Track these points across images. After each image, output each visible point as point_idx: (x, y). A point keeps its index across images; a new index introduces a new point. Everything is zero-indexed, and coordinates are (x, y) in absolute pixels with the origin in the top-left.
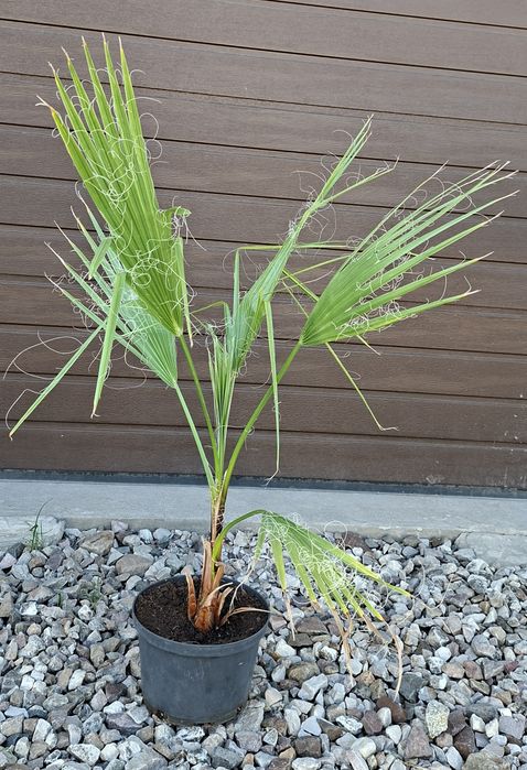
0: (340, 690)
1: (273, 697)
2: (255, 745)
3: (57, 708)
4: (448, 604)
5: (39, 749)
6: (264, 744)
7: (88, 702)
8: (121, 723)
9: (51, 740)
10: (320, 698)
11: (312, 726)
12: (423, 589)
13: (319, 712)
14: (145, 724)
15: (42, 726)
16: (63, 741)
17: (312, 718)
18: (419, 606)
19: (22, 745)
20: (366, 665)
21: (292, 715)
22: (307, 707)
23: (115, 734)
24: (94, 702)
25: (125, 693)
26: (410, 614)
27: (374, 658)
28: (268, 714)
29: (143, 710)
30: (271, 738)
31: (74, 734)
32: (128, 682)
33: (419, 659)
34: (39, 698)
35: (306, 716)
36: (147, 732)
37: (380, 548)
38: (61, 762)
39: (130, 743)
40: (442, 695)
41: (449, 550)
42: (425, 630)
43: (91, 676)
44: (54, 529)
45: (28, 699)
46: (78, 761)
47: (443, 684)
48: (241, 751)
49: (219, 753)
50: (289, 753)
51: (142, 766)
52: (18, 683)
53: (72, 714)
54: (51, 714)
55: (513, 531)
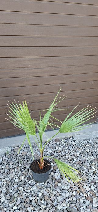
1: (52, 174)
2: (52, 183)
3: (22, 184)
4: (74, 150)
5: (21, 192)
6: (53, 182)
7: (26, 181)
8: (32, 184)
9: (22, 190)
10: (59, 172)
11: (59, 177)
12: (70, 148)
13: (59, 174)
14: (36, 184)
15: (20, 188)
16: (24, 190)
17: (59, 176)
18: (70, 152)
19: (19, 192)
21: (56, 176)
22: (57, 174)
23: (31, 186)
24: (27, 181)
25: (31, 179)
26: (69, 153)
28: (52, 177)
29: (34, 181)
30: (54, 181)
31: (26, 188)
32: (31, 176)
33: (72, 162)
34: (18, 183)
35: (57, 176)
36: (36, 185)
37: (62, 141)
38: (25, 193)
39: (35, 188)
40: (76, 167)
41: (72, 139)
42: (71, 156)
43: (25, 177)
44: (9, 149)
45: (16, 183)
46: (27, 192)
47: (76, 165)
48: (50, 185)
49: (47, 186)
50: (57, 183)
51: (37, 191)
52: (14, 181)
53: (24, 185)
54: (21, 185)
55: (81, 133)
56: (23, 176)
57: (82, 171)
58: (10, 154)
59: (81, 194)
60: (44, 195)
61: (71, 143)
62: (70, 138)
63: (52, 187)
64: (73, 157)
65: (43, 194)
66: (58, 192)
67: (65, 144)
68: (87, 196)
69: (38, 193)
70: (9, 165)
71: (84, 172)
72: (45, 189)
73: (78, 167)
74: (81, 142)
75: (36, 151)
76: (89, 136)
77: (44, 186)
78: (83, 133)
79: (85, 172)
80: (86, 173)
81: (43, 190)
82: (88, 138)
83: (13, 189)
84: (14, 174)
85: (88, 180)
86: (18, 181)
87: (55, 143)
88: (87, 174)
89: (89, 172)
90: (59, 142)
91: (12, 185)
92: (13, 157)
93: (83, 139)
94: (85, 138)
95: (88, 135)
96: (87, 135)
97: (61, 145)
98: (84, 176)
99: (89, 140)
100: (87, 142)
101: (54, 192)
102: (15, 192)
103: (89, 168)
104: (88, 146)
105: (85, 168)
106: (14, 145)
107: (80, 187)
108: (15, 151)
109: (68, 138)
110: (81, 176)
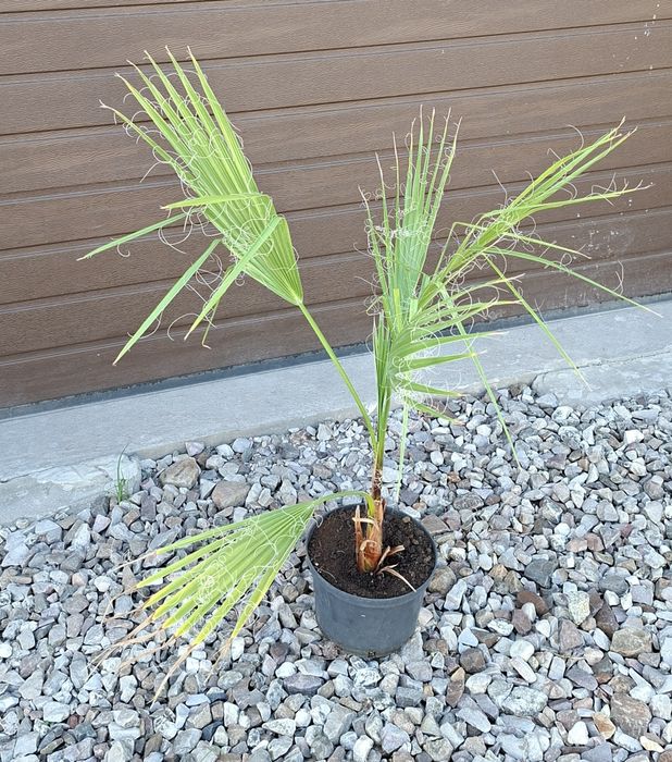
0: (481, 592)
1: (425, 617)
2: (427, 675)
3: (235, 686)
4: (549, 469)
5: (237, 733)
6: (434, 669)
7: (258, 669)
8: (300, 685)
9: (245, 721)
10: (466, 607)
11: (469, 638)
12: (521, 456)
13: (470, 620)
14: (325, 682)
15: (230, 710)
16: (256, 719)
18: (523, 477)
19: (220, 735)
20: (495, 557)
21: (447, 632)
22: (457, 618)
23: (298, 699)
24: (265, 669)
25: (290, 652)
26: (517, 489)
27: (500, 548)
28: (426, 637)
30: (439, 661)
31: (265, 711)
32: (287, 637)
33: (541, 540)
34: (212, 678)
35: (461, 626)
36: (327, 688)
37: (462, 411)
38: (265, 743)
39: (321, 707)
40: (573, 574)
41: (531, 399)
42: (536, 503)
43: (250, 641)
44: (131, 471)
45: (201, 683)
46: (276, 736)
47: (571, 562)
48: (419, 685)
49: (401, 693)
50: (460, 674)
51: (339, 726)
52: (184, 668)
53: (251, 689)
54: (233, 693)
55: (585, 362)
57: (612, 599)
58: (136, 498)
59: (622, 739)
60: (387, 748)
61: (523, 421)
62: (514, 393)
63: (431, 701)
64: (550, 511)
65: (377, 746)
66: (472, 732)
67: (484, 430)
68: (661, 750)
69: (346, 739)
70: (137, 569)
71: (627, 603)
72: (387, 713)
73: (589, 570)
74: (592, 415)
75: (303, 480)
76: (636, 376)
77: (381, 696)
78: (598, 361)
79: (635, 603)
80: (639, 610)
81: (378, 721)
82: (632, 389)
83: (180, 720)
85: (655, 650)
86: (206, 666)
87: (424, 429)
88: (650, 617)
89: (658, 604)
90: (444, 422)
91: (174, 691)
92: (159, 518)
93: (603, 396)
94: (615, 393)
95: (634, 370)
96: (626, 374)
97: (459, 441)
98: (631, 627)
99: (643, 401)
100: (628, 416)
101: (447, 728)
102: (198, 733)
103: (658, 574)
104: (641, 437)
105: (633, 580)
106: (154, 443)
107: (609, 697)
108: (169, 480)
109: (505, 393)
110: (610, 624)
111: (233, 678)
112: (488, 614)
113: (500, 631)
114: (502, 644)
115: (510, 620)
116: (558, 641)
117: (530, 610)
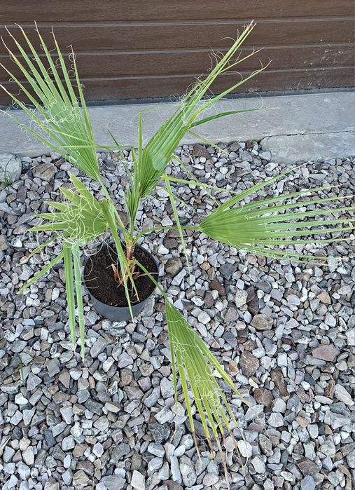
0: (192, 279)
2: (151, 325)
3: (49, 319)
5: (46, 346)
6: (156, 321)
9: (50, 340)
13: (183, 294)
14: (96, 323)
15: (44, 333)
16: (57, 339)
17: (179, 300)
19: (36, 346)
20: (206, 257)
22: (176, 292)
27: (211, 252)
28: (157, 301)
29: (94, 314)
30: (160, 317)
31: (61, 334)
33: (234, 251)
34: (39, 311)
35: (176, 298)
36: (98, 327)
37: (215, 154)
38: (58, 355)
40: (244, 276)
41: (256, 153)
43: (62, 291)
44: (15, 167)
45: (32, 312)
46: (65, 350)
47: (245, 270)
48: (145, 332)
49: (136, 336)
51: (99, 350)
52: (24, 302)
53: (58, 320)
54: (48, 322)
55: (296, 131)
56: (55, 286)
57: (260, 294)
58: (16, 186)
59: (241, 378)
60: (120, 366)
62: (249, 145)
63: (149, 341)
65: (116, 363)
66: (166, 363)
67: (224, 170)
68: (257, 387)
69: (101, 357)
70: (9, 234)
71: (267, 299)
72: (125, 345)
75: (115, 186)
76: (322, 146)
77: (124, 336)
78: (303, 132)
79: (272, 299)
80: (272, 304)
81: (119, 351)
82: (316, 155)
83: (17, 334)
84: (25, 274)
85: (274, 328)
86: (36, 303)
87: (190, 163)
88: (277, 309)
89: (284, 302)
90: (203, 160)
91: (17, 316)
92: (27, 201)
93: (298, 158)
94: (306, 156)
95: (322, 142)
96: (316, 144)
97: (208, 175)
98: (266, 313)
99: (319, 166)
100: (306, 174)
101: (153, 360)
102: (25, 343)
103: (289, 285)
104: (309, 194)
105: (275, 285)
106: (32, 149)
107: (241, 352)
108: (36, 175)
109: (243, 145)
110: (255, 310)
111: (49, 314)
112: (193, 293)
113: (196, 304)
114: (196, 312)
115: (203, 298)
116: (224, 315)
117: (215, 294)
